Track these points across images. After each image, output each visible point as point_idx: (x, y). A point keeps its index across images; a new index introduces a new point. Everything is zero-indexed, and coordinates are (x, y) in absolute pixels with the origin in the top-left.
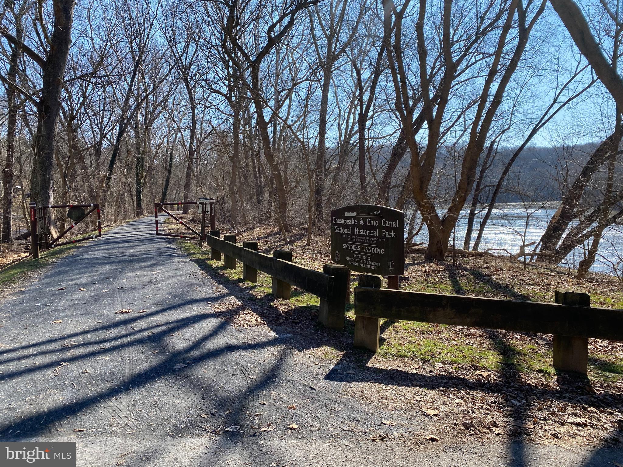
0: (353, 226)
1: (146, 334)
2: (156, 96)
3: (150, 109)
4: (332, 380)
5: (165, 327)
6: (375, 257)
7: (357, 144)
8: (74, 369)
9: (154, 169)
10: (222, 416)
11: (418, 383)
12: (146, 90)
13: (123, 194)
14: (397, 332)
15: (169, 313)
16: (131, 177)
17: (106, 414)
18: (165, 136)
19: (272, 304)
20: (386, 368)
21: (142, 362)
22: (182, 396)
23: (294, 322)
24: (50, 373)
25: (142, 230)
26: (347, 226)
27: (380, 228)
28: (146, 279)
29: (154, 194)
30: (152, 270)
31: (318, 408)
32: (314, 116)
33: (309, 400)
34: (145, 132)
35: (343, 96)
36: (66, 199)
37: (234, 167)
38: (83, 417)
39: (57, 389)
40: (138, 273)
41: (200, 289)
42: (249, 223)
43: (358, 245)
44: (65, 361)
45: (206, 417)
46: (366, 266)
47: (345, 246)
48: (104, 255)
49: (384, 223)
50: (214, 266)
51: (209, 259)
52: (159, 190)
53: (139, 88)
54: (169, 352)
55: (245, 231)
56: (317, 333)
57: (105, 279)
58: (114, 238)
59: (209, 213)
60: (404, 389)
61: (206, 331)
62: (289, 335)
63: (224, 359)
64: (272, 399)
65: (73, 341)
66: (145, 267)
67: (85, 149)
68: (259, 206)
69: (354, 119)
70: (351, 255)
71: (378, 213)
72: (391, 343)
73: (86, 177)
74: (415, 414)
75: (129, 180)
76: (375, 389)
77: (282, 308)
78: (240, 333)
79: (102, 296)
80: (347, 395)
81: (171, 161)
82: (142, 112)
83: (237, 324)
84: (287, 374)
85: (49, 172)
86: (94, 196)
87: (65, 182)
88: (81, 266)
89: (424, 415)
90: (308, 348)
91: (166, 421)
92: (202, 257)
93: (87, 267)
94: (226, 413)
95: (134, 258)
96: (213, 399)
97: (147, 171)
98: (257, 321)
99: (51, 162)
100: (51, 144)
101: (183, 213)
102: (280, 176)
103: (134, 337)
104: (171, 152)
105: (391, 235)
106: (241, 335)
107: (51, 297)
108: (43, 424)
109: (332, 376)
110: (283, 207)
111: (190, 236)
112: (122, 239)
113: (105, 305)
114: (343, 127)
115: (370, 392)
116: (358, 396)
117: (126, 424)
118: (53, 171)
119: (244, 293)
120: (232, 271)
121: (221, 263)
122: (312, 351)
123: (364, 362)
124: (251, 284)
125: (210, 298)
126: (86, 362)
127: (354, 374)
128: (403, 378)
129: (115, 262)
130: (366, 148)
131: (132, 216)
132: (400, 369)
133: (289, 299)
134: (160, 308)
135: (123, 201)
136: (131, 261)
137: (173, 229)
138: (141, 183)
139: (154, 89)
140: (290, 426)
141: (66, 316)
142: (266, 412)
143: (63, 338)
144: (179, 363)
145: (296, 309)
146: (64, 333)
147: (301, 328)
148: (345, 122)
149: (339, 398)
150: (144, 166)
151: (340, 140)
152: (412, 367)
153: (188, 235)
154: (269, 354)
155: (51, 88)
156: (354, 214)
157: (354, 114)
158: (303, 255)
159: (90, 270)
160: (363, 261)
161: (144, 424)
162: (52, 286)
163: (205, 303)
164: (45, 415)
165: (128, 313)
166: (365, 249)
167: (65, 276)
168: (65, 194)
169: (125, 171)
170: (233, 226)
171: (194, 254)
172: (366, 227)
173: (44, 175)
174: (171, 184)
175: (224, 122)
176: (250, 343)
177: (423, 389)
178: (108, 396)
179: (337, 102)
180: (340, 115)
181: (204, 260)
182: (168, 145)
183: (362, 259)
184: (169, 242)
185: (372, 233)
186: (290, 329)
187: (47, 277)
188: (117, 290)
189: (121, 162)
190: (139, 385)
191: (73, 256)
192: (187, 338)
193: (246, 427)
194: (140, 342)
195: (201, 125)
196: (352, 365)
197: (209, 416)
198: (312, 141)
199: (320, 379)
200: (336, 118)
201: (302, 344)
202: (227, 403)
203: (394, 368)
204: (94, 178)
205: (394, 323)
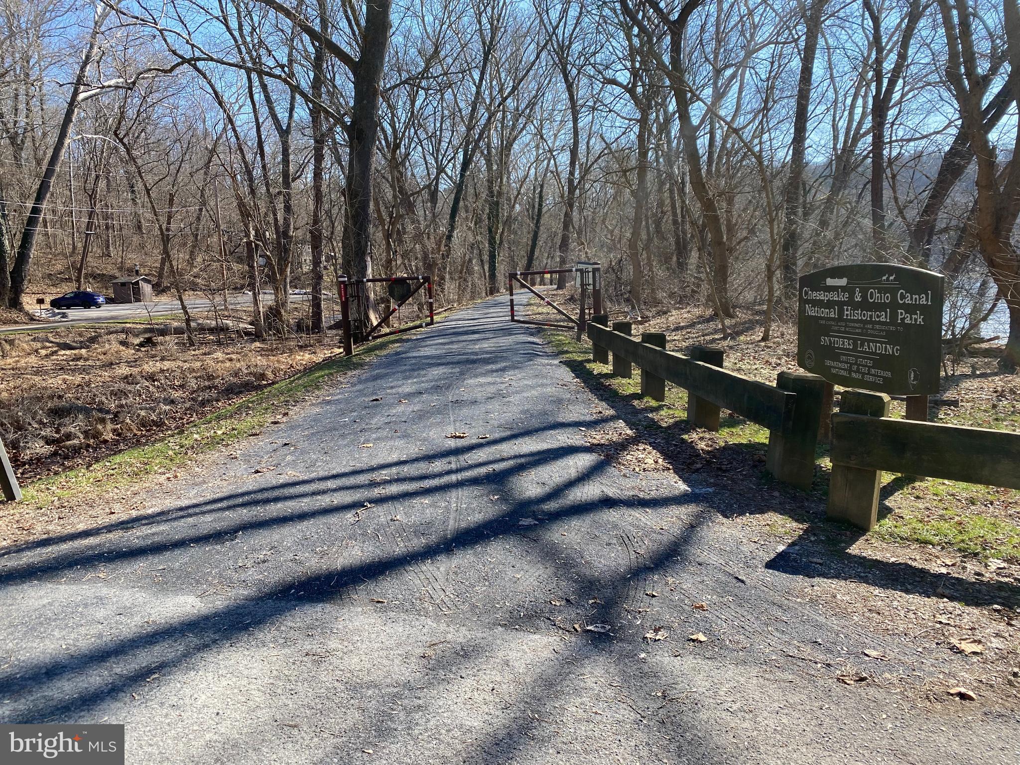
0: (841, 304)
1: (483, 470)
2: (518, 100)
3: (508, 121)
4: (778, 570)
5: (511, 463)
6: (883, 361)
7: (869, 153)
8: (381, 513)
9: (516, 219)
10: (583, 606)
11: (947, 592)
12: (501, 91)
13: (470, 260)
14: (918, 497)
15: (519, 441)
16: (481, 233)
17: (416, 583)
18: (532, 164)
19: (685, 437)
20: (885, 560)
21: (474, 510)
22: (526, 567)
23: (720, 469)
24: (350, 516)
25: (495, 315)
26: (829, 305)
27: (894, 306)
28: (492, 389)
29: (516, 260)
30: (501, 376)
31: (745, 613)
32: (785, 108)
33: (731, 599)
34: (501, 160)
35: (843, 65)
36: (391, 269)
37: (638, 208)
38: (385, 583)
39: (356, 540)
40: (482, 380)
41: (570, 407)
42: (662, 303)
43: (849, 339)
44: (371, 501)
45: (558, 604)
46: (863, 377)
47: (825, 340)
48: (438, 352)
49: (903, 297)
50: (595, 372)
51: (589, 361)
52: (522, 253)
53: (491, 87)
54: (514, 499)
55: (653, 317)
56: (761, 490)
57: (437, 389)
58: (454, 328)
59: (591, 287)
60: (916, 600)
61: (573, 473)
62: (710, 490)
63: (597, 518)
64: (668, 589)
65: (385, 474)
66: (493, 371)
67: (416, 193)
68: (681, 273)
69: (865, 107)
70: (836, 357)
71: (892, 278)
72: (902, 517)
73: (418, 237)
74: (934, 646)
75: (479, 238)
76: (858, 594)
77: (702, 445)
78: (627, 480)
79: (428, 412)
80: (803, 597)
81: (540, 205)
82: (496, 127)
83: (624, 465)
84: (699, 552)
85: (366, 230)
86: (429, 264)
87: (388, 243)
88: (404, 368)
89: (951, 649)
90: (742, 513)
91: (498, 603)
92: (579, 358)
93: (413, 370)
94: (591, 602)
95: (479, 357)
96: (572, 578)
97: (505, 224)
98: (656, 462)
99: (367, 214)
100: (366, 188)
101: (557, 289)
102: (716, 219)
103: (467, 474)
104: (541, 191)
105: (916, 320)
106: (628, 483)
107: (362, 410)
108: (333, 587)
109: (779, 563)
110: (721, 274)
111: (565, 324)
112: (465, 329)
113: (432, 425)
114: (842, 124)
115: (847, 598)
116: (823, 602)
117: (442, 600)
118: (371, 229)
119: (640, 416)
120: (624, 381)
121: (608, 369)
122: (747, 518)
123: (843, 545)
124: (653, 403)
125: (585, 421)
126: (398, 505)
127: (820, 564)
128: (917, 579)
129: (452, 363)
130: (886, 159)
131: (484, 294)
132: (914, 564)
133: (717, 431)
134: (508, 433)
135: (470, 272)
136: (474, 362)
137: (540, 314)
138: (495, 242)
139: (514, 88)
140: (693, 637)
141: (378, 439)
142: (655, 608)
143: (372, 469)
144: (527, 518)
145: (727, 448)
146: (374, 463)
147: (733, 480)
148: (846, 113)
149: (786, 602)
150: (500, 215)
151: (835, 148)
152: (939, 562)
153: (562, 324)
154: (672, 517)
155: (365, 102)
156: (843, 282)
157: (865, 97)
158: (754, 358)
159: (416, 373)
160: (858, 369)
161: (467, 604)
162: (365, 395)
163: (576, 429)
164: (337, 574)
165: (463, 437)
166: (862, 345)
167: (383, 381)
168: (389, 261)
169: (472, 225)
170: (633, 308)
171: (567, 352)
172: (865, 305)
173: (359, 235)
174: (540, 243)
175: (624, 133)
176: (642, 496)
177: (956, 604)
178: (422, 556)
179: (832, 78)
180: (836, 101)
181: (582, 362)
182: (536, 179)
183: (856, 364)
184: (532, 334)
185: (878, 317)
186: (712, 481)
187: (360, 382)
188: (450, 404)
189: (467, 211)
190: (466, 544)
191: (397, 354)
192: (543, 480)
193: (620, 628)
194: (475, 481)
195: (588, 143)
196: (819, 548)
197: (563, 603)
198: (781, 154)
199: (756, 567)
200: (828, 109)
201: (732, 506)
202: (593, 587)
203: (901, 560)
204: (429, 238)
205: (914, 481)
